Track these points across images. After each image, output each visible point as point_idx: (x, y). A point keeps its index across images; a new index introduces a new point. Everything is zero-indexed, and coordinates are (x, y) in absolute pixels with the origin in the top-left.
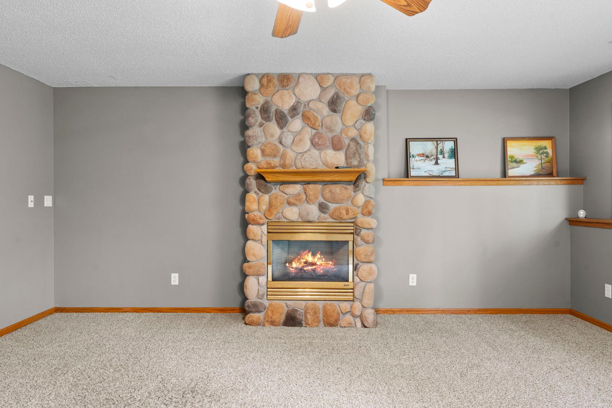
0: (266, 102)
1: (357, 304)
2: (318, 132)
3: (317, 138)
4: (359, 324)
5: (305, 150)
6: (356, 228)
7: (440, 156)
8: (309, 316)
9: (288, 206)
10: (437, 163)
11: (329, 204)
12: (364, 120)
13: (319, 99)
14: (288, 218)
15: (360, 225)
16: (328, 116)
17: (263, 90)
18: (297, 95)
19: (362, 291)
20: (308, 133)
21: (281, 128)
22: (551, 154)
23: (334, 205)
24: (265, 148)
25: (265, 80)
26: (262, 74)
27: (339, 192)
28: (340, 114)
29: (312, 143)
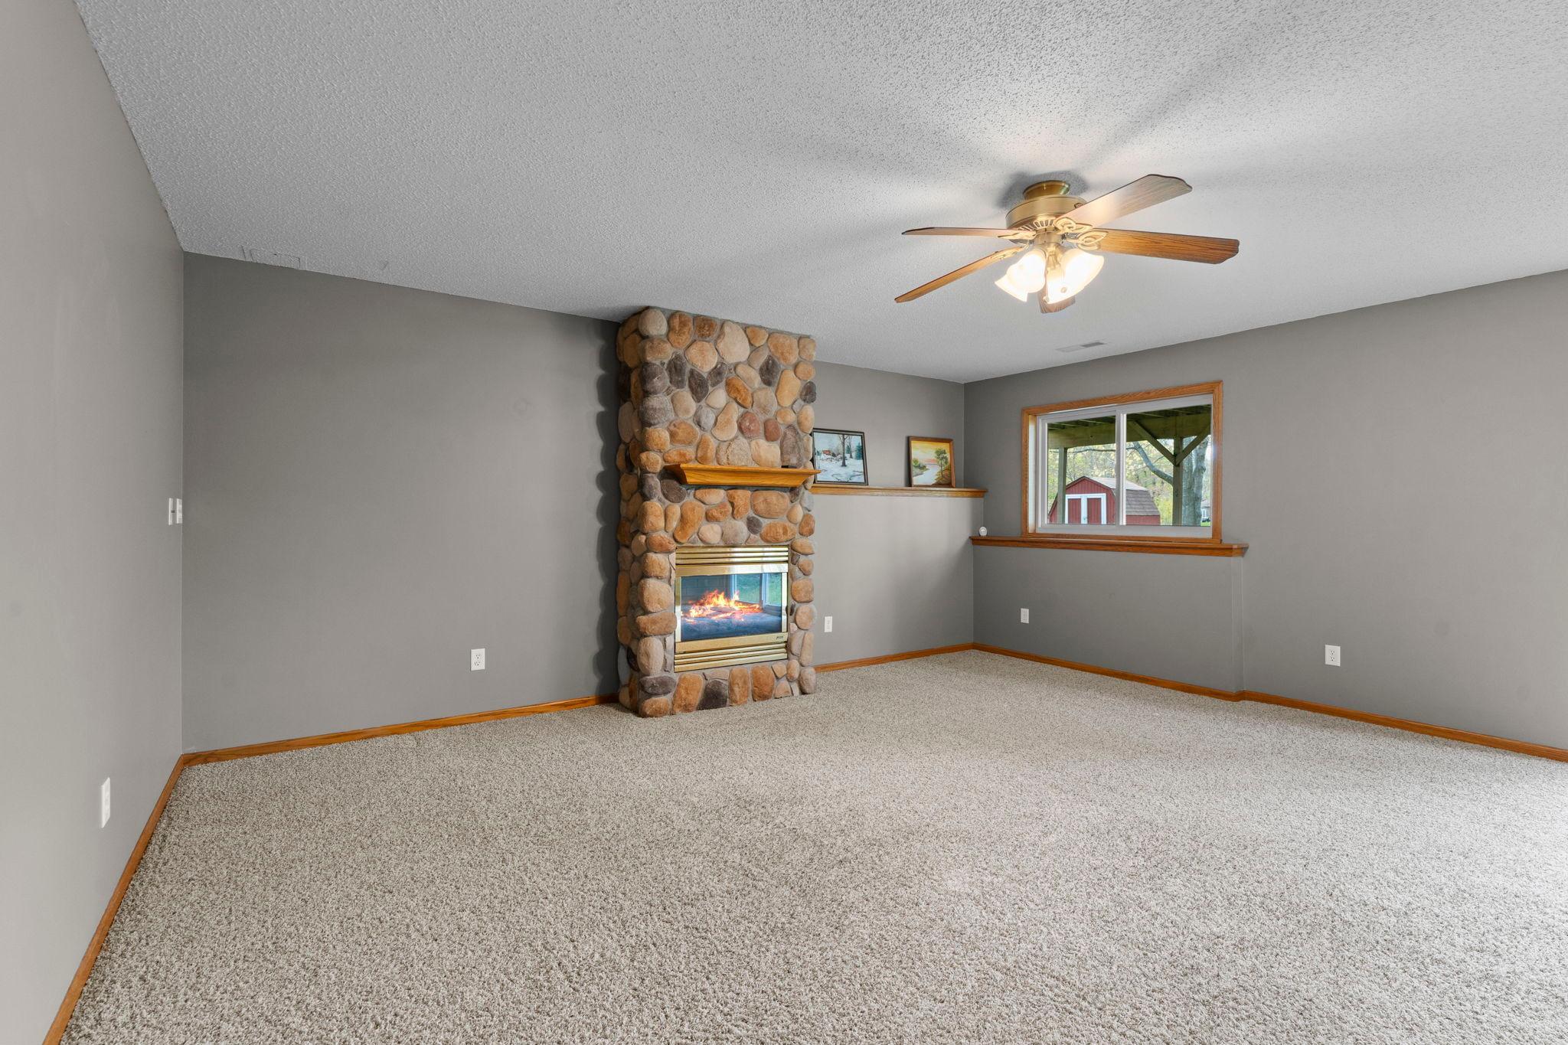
0: (678, 357)
1: (795, 663)
2: (747, 412)
3: (748, 421)
4: (797, 691)
5: (731, 437)
6: (793, 554)
7: (847, 456)
8: (736, 689)
9: (706, 522)
10: (844, 465)
11: (761, 519)
12: (804, 400)
13: (749, 362)
14: (707, 541)
15: (799, 549)
16: (760, 389)
17: (673, 337)
18: (720, 351)
19: (801, 642)
20: (736, 411)
21: (698, 400)
22: (949, 460)
23: (766, 520)
24: (678, 430)
25: (676, 322)
26: (671, 310)
27: (775, 502)
28: (774, 388)
29: (740, 428)
